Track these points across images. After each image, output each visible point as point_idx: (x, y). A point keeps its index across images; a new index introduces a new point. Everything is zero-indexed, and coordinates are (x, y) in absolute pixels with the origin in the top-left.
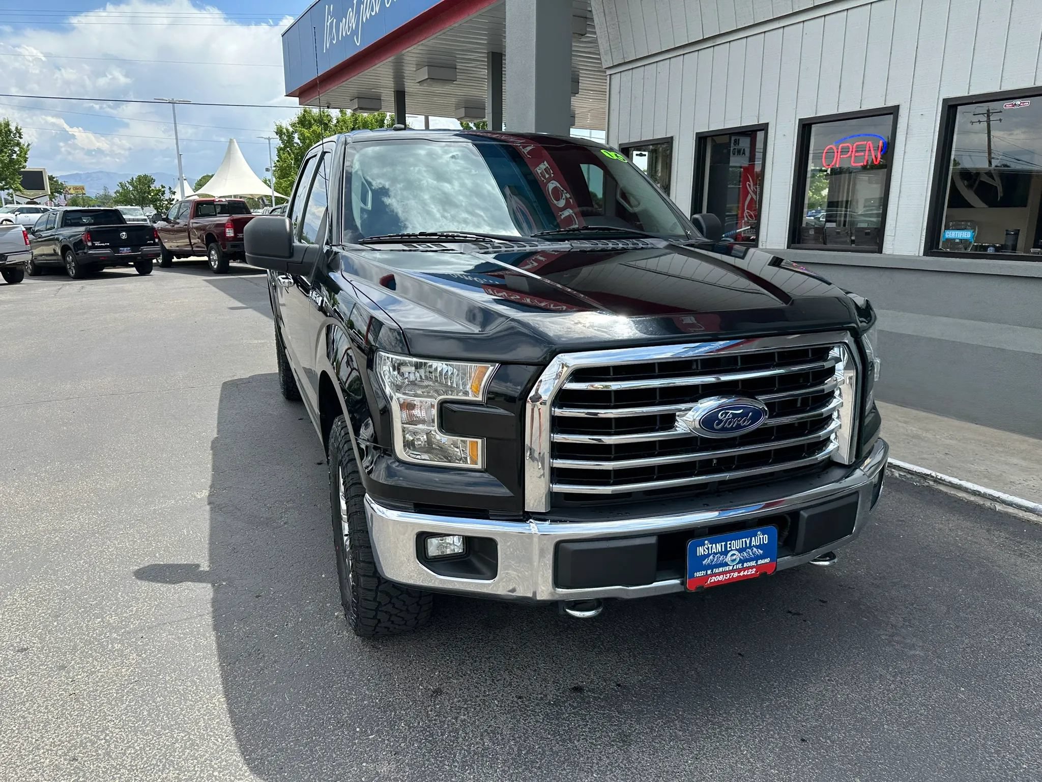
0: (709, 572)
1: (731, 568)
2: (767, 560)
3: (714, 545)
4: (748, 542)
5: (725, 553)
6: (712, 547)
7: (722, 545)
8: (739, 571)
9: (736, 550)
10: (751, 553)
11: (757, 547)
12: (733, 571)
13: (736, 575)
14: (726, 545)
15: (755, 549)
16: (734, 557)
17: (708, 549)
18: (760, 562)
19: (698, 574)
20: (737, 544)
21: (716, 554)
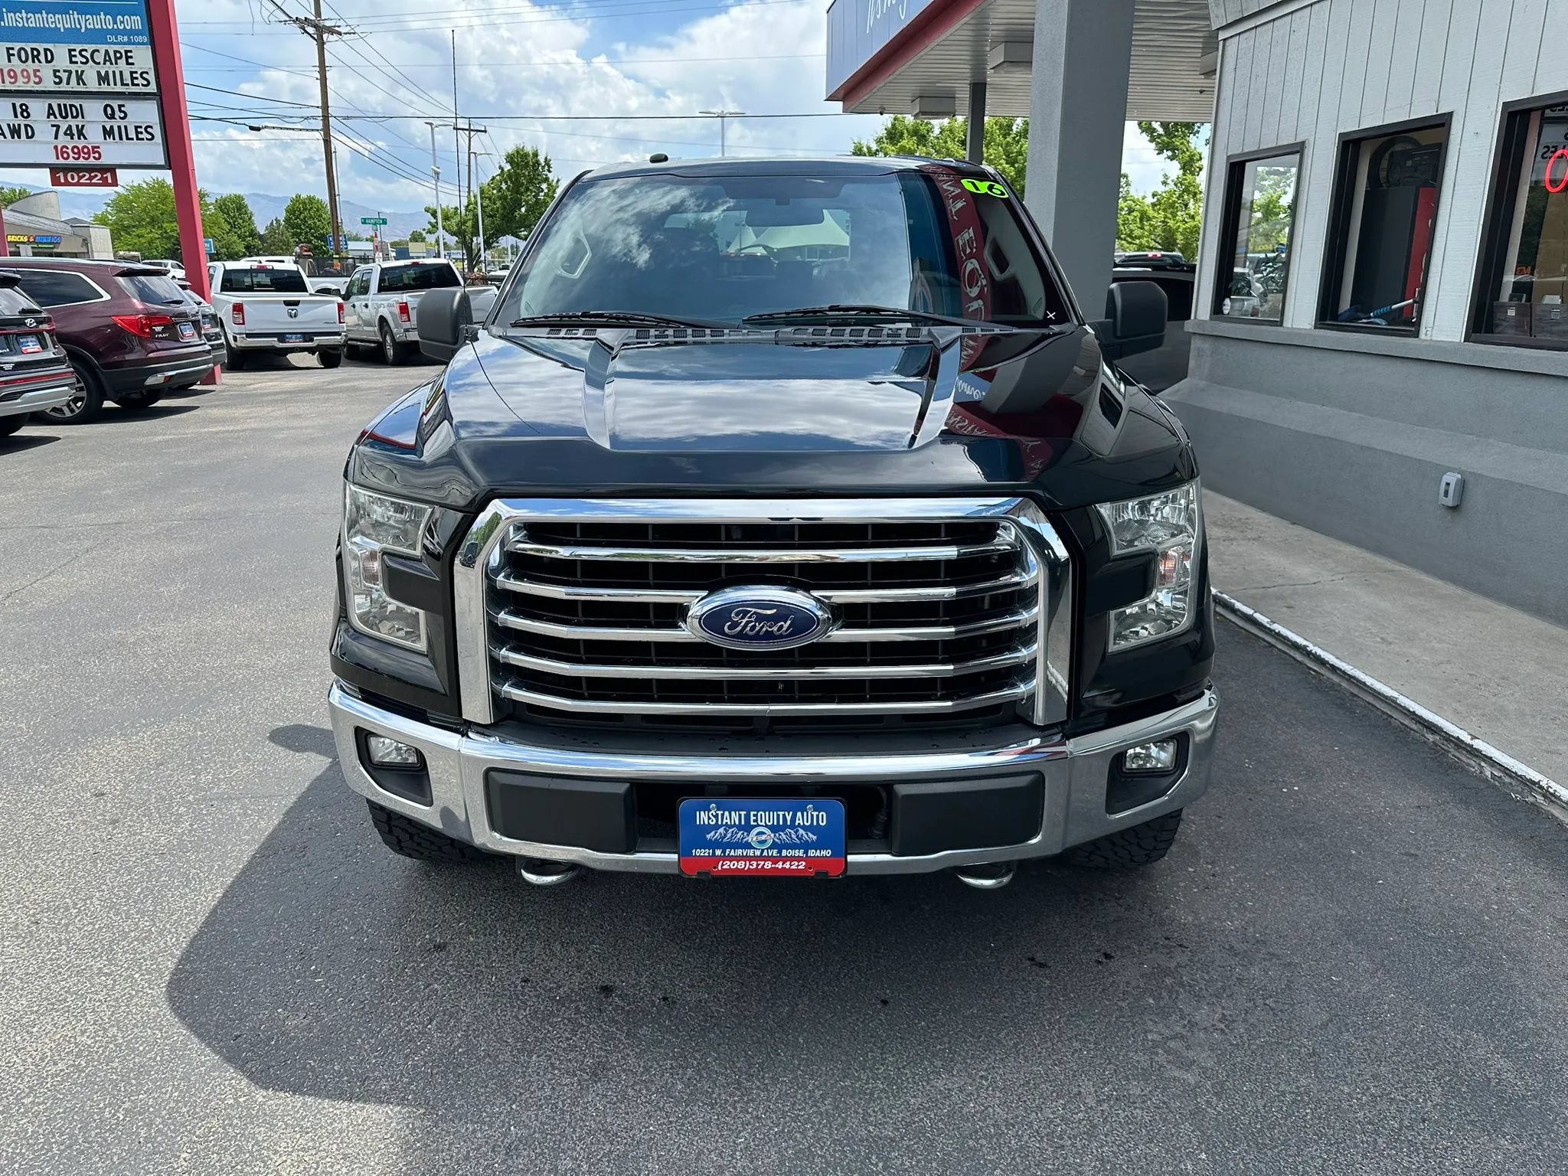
0: (718, 852)
1: (758, 853)
2: (827, 853)
3: (727, 813)
4: (789, 818)
5: (747, 828)
6: (723, 815)
7: (740, 815)
8: (775, 861)
9: (766, 826)
10: (794, 836)
11: (804, 828)
12: (761, 858)
13: (768, 865)
14: (747, 817)
15: (801, 831)
16: (763, 837)
17: (716, 816)
18: (811, 853)
19: (699, 852)
20: (766, 818)
21: (731, 827)
